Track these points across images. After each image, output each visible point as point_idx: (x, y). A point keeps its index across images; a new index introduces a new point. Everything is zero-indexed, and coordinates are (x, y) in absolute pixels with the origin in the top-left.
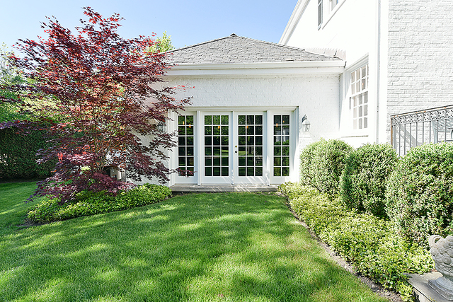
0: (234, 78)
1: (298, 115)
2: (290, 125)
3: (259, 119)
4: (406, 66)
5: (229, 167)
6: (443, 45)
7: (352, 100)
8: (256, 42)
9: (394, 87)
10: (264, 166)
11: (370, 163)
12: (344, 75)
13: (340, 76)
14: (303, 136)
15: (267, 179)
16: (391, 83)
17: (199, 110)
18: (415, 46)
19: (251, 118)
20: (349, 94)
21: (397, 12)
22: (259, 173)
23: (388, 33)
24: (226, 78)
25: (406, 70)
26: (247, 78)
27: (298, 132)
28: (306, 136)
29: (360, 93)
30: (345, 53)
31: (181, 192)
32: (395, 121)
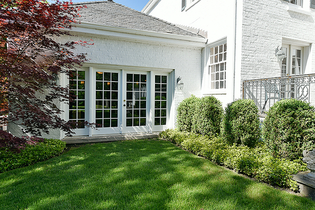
0: (125, 41)
1: (174, 76)
2: (167, 84)
3: (144, 78)
4: (251, 49)
5: (118, 118)
6: (268, 38)
7: (210, 68)
8: (133, 11)
9: (245, 62)
10: (147, 117)
11: (244, 112)
12: (205, 49)
13: (202, 49)
14: (178, 93)
15: (149, 129)
16: (243, 59)
17: (92, 66)
18: (256, 37)
19: (137, 76)
20: (209, 63)
21: (247, 13)
22: (144, 123)
23: (242, 25)
24: (118, 40)
25: (250, 52)
26: (137, 42)
27: (174, 89)
28: (180, 93)
29: (217, 63)
30: (206, 33)
31: (74, 144)
32: (245, 84)
